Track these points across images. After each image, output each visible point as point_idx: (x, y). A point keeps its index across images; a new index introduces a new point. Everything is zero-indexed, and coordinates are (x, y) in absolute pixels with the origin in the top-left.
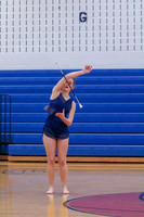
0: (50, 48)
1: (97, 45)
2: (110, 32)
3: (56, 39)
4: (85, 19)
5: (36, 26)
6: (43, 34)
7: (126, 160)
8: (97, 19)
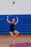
0: (6, 10)
1: (17, 9)
2: (20, 6)
3: (8, 8)
4: (14, 3)
5: (3, 5)
6: (5, 7)
7: (24, 35)
8: (17, 3)
